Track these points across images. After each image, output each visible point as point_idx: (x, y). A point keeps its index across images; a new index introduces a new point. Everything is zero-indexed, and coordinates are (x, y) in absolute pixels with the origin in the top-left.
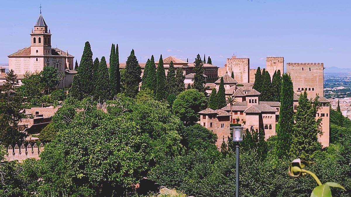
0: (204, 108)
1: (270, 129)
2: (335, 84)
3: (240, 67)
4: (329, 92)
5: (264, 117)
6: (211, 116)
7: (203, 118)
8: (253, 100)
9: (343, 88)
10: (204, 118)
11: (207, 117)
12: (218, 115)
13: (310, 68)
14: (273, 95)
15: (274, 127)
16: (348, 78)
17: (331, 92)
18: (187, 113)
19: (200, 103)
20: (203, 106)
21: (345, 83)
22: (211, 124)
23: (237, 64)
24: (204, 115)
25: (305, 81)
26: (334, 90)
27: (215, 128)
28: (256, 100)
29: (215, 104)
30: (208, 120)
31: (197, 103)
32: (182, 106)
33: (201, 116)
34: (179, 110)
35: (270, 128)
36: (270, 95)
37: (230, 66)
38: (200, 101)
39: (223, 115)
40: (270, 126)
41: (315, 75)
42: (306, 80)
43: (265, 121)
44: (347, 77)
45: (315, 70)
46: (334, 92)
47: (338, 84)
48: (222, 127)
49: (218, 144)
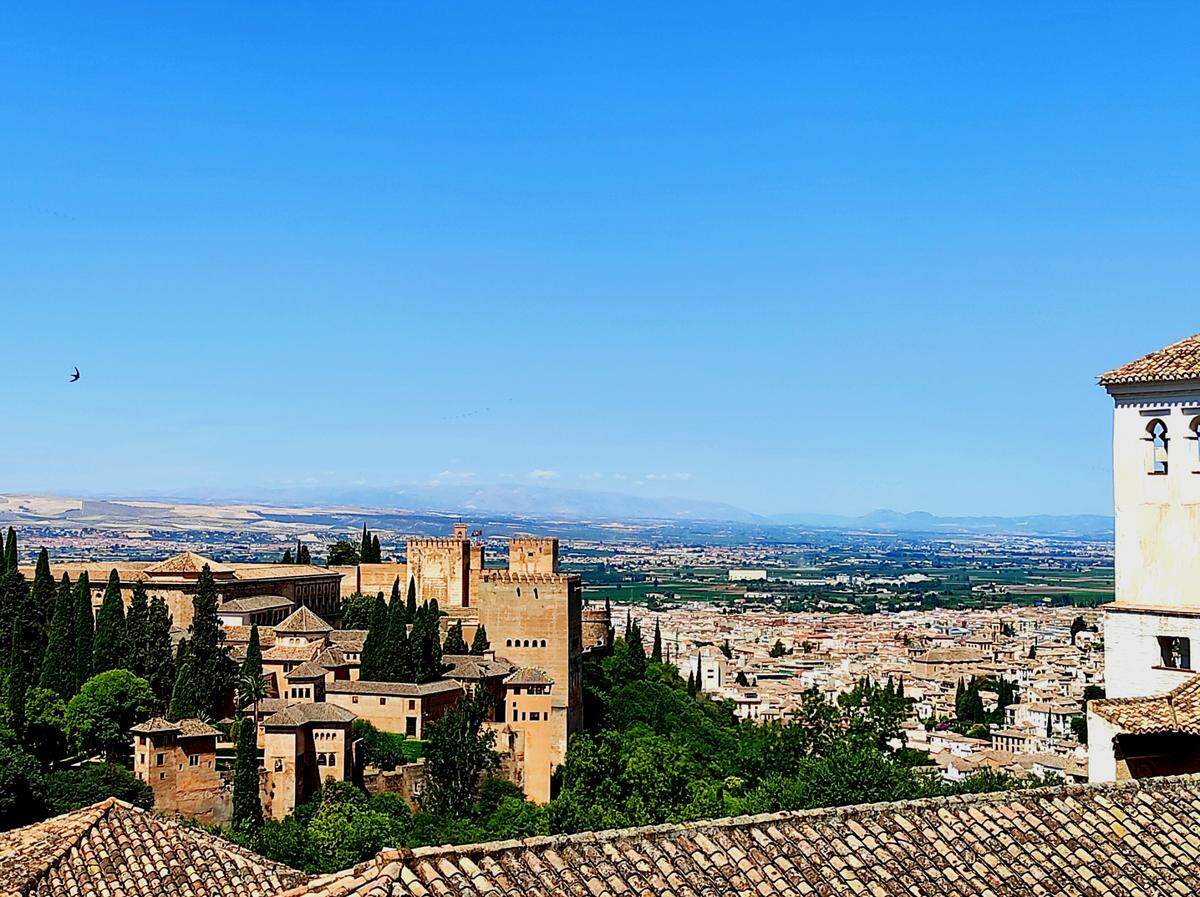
0: (143, 718)
1: (330, 765)
2: (906, 566)
3: (441, 563)
4: (878, 590)
5: (317, 735)
6: (161, 740)
7: (141, 743)
8: (301, 690)
9: (923, 578)
10: (143, 743)
11: (148, 740)
12: (182, 734)
13: (535, 590)
14: (411, 666)
15: (340, 758)
16: (953, 547)
17: (885, 591)
18: (99, 729)
19: (135, 705)
20: (139, 713)
21: (939, 562)
22: (160, 758)
23: (433, 557)
24: (143, 736)
25: (523, 621)
26: (895, 585)
27: (174, 767)
28: (308, 690)
29: (184, 704)
30: (153, 748)
31: (127, 705)
32: (88, 713)
33: (137, 739)
34: (79, 724)
35: (332, 763)
36: (400, 666)
37: (416, 560)
38: (134, 701)
39: (196, 734)
40: (332, 757)
41: (549, 607)
42: (527, 620)
43: (321, 746)
44: (951, 544)
45: (549, 593)
46: (893, 591)
47: (917, 565)
48: (191, 764)
49: (180, 808)
